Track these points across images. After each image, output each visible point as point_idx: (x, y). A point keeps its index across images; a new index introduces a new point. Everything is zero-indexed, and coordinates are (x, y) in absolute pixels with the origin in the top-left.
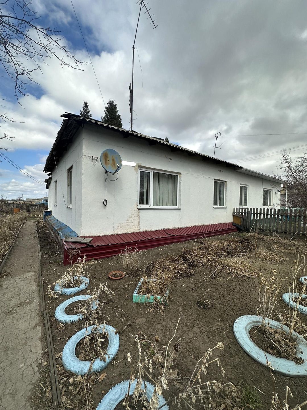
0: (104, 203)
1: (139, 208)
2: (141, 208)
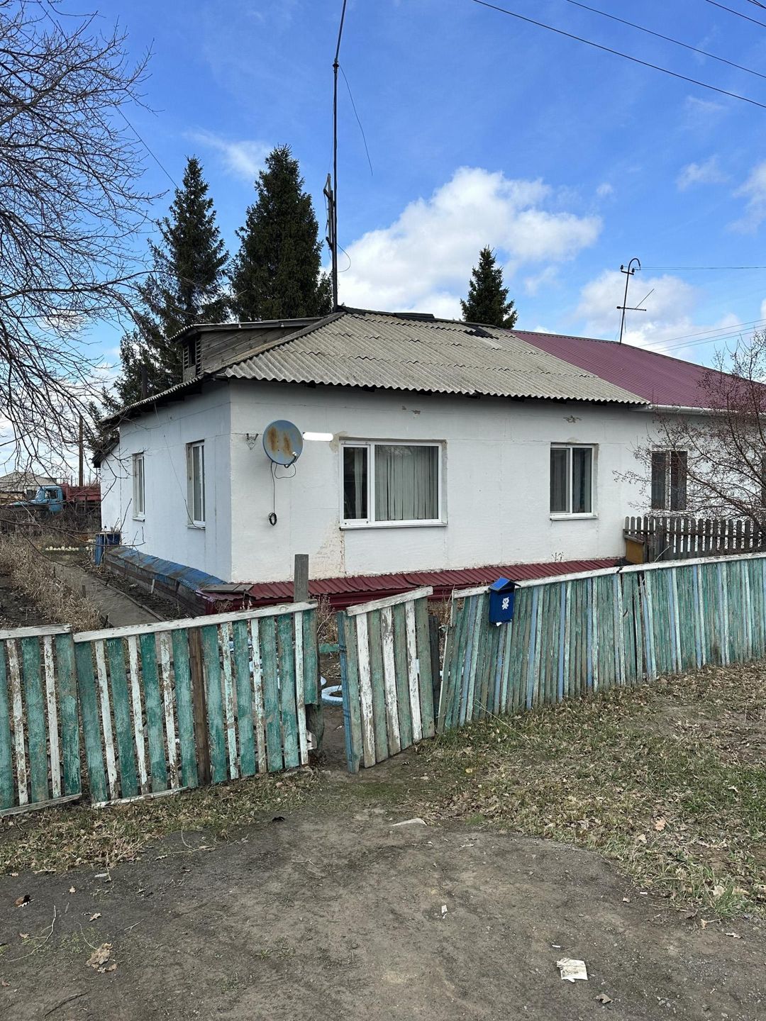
0: (270, 520)
1: (343, 526)
2: (348, 526)
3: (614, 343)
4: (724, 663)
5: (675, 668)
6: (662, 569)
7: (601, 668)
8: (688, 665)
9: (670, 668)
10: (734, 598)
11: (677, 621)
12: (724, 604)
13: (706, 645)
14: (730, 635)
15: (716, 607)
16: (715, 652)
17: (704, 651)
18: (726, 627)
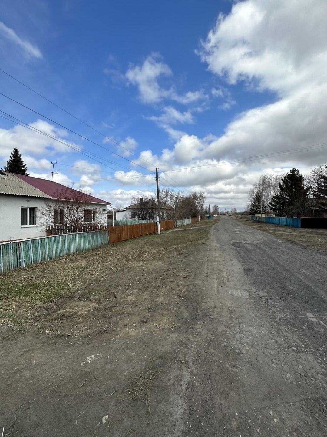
3: (50, 181)
4: (47, 260)
5: (31, 263)
6: (27, 241)
7: (4, 267)
8: (35, 262)
9: (29, 264)
10: (50, 245)
11: (32, 252)
12: (47, 247)
13: (41, 257)
14: (49, 254)
15: (45, 248)
16: (44, 259)
17: (41, 258)
18: (48, 252)
